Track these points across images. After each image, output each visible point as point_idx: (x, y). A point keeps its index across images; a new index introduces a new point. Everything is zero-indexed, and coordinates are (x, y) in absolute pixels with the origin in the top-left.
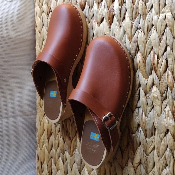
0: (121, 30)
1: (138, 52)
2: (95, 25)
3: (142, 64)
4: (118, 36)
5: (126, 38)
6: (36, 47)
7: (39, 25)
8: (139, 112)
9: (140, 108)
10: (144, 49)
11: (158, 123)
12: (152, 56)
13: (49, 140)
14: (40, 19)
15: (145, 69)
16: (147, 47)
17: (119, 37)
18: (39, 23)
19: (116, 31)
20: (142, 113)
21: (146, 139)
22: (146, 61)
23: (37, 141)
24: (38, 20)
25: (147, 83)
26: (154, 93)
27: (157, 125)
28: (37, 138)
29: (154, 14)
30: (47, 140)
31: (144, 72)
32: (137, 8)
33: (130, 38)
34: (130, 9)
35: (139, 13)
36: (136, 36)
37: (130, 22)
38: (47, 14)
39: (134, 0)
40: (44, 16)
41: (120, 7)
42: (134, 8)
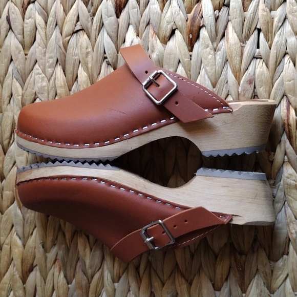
0: (218, 57)
2: (155, 42)
5: (227, 74)
11: (296, 232)
12: (286, 111)
19: (206, 59)
21: (269, 262)
25: (273, 159)
26: (288, 178)
27: (294, 236)
29: (289, 34)
32: (253, 19)
33: (237, 74)
34: (239, 19)
35: (256, 28)
36: (251, 71)
37: (239, 44)
38: (20, 6)
39: (247, 3)
40: (13, 10)
41: (217, 12)
42: (245, 18)
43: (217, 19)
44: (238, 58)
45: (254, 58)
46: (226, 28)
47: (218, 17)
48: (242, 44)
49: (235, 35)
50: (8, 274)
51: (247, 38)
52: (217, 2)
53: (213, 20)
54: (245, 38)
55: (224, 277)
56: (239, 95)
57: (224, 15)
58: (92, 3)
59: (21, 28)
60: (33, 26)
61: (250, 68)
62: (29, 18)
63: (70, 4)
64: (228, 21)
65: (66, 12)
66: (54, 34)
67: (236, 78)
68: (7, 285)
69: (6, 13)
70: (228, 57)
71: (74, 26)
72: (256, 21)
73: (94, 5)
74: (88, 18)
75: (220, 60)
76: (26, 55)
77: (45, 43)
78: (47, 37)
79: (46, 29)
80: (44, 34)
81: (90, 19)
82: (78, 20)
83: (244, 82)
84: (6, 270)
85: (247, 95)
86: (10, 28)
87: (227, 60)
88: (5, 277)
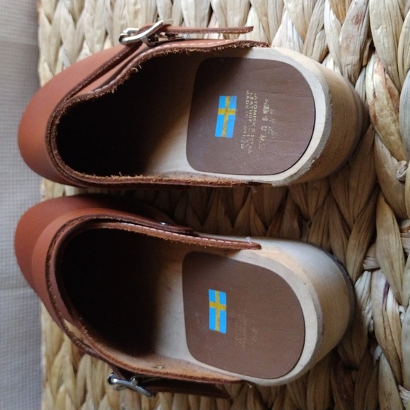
1: (369, 58)
3: (386, 102)
4: (296, 6)
5: (323, 10)
6: (41, 70)
8: (374, 289)
9: (375, 273)
10: (391, 43)
13: (75, 371)
15: (396, 121)
16: (406, 36)
17: (300, 7)
20: (386, 294)
21: (399, 391)
22: (400, 93)
25: (405, 176)
30: (69, 370)
31: (391, 134)
56: (340, 48)
83: (347, 20)
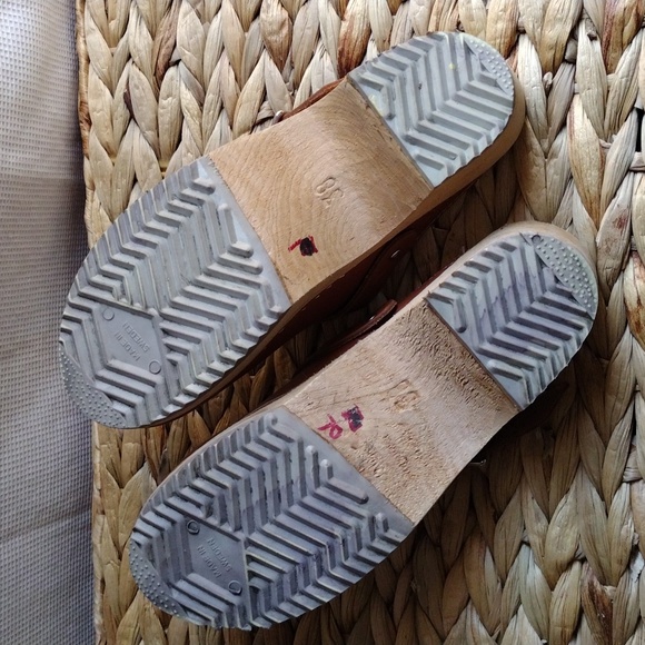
0: (551, 171)
1: (628, 262)
5: (571, 205)
7: (108, 117)
9: (635, 485)
14: (108, 92)
18: (107, 110)
23: (98, 632)
24: (99, 95)
28: (98, 619)
32: (627, 89)
33: (593, 205)
34: (595, 91)
35: (633, 108)
36: (623, 201)
37: (596, 143)
38: (150, 72)
39: (613, 55)
40: (136, 81)
41: (548, 75)
42: (609, 87)
43: (548, 90)
44: (595, 173)
45: (629, 170)
46: (568, 108)
47: (551, 86)
48: (602, 142)
49: (588, 123)
50: (133, 607)
51: (615, 128)
52: (549, 55)
53: (540, 92)
54: (610, 128)
55: (569, 631)
56: (597, 249)
57: (563, 83)
58: (292, 62)
59: (153, 116)
60: (175, 112)
61: (621, 193)
62: (168, 97)
63: (249, 66)
64: (574, 94)
65: (240, 82)
66: (217, 128)
67: (590, 214)
68: (132, 630)
69: (124, 86)
70: (573, 170)
71: (256, 110)
72: (632, 92)
73: (296, 67)
74: (284, 94)
75: (555, 177)
76: (163, 170)
77: (200, 146)
78: (204, 134)
79: (201, 118)
80: (198, 128)
81: (287, 96)
82: (264, 98)
83: (607, 222)
84: (130, 598)
85: (613, 251)
86: (132, 117)
87: (572, 177)
88: (129, 612)
